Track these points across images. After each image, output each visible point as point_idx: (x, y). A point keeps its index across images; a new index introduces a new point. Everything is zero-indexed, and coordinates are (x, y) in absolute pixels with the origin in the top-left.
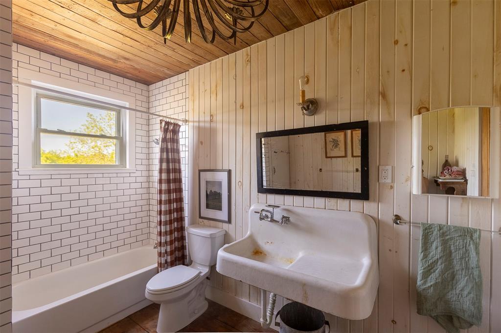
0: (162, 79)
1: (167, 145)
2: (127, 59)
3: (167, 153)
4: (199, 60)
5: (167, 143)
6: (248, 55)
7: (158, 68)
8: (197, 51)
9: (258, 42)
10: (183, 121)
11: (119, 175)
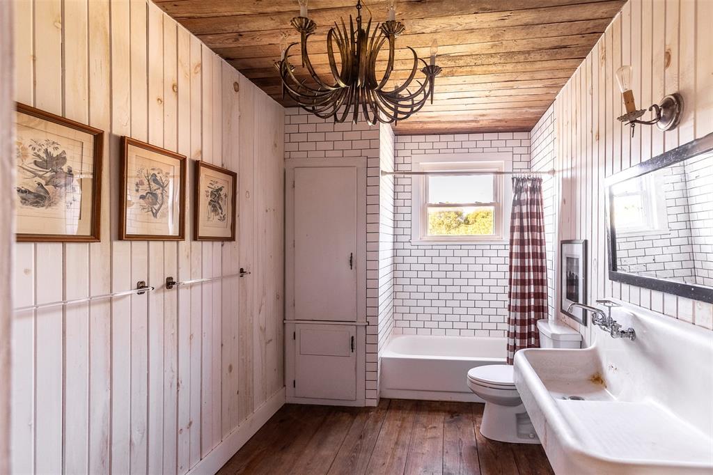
0: (537, 120)
1: (521, 210)
2: (483, 115)
3: (521, 218)
4: (554, 83)
5: (521, 205)
6: (602, 48)
7: (518, 111)
8: (538, 76)
9: (611, 22)
10: (549, 172)
11: (493, 247)
